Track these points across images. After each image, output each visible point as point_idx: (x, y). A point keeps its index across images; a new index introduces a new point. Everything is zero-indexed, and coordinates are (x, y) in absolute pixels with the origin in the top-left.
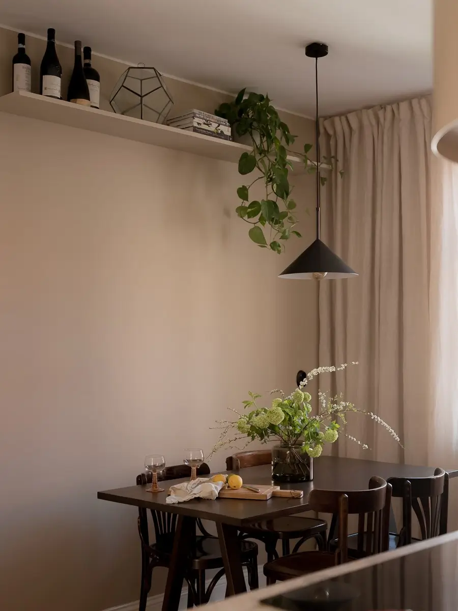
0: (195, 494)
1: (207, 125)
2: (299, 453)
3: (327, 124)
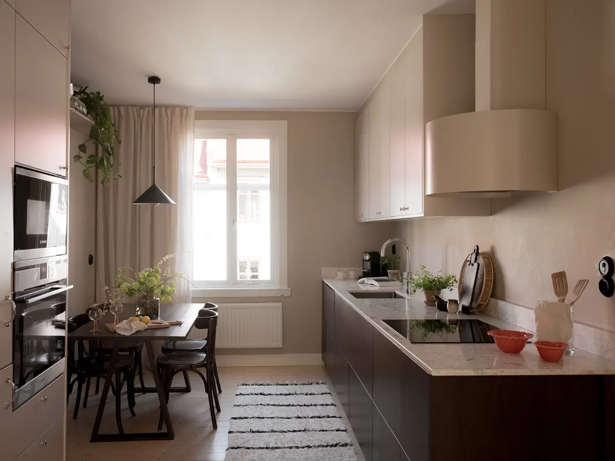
1: (79, 107)
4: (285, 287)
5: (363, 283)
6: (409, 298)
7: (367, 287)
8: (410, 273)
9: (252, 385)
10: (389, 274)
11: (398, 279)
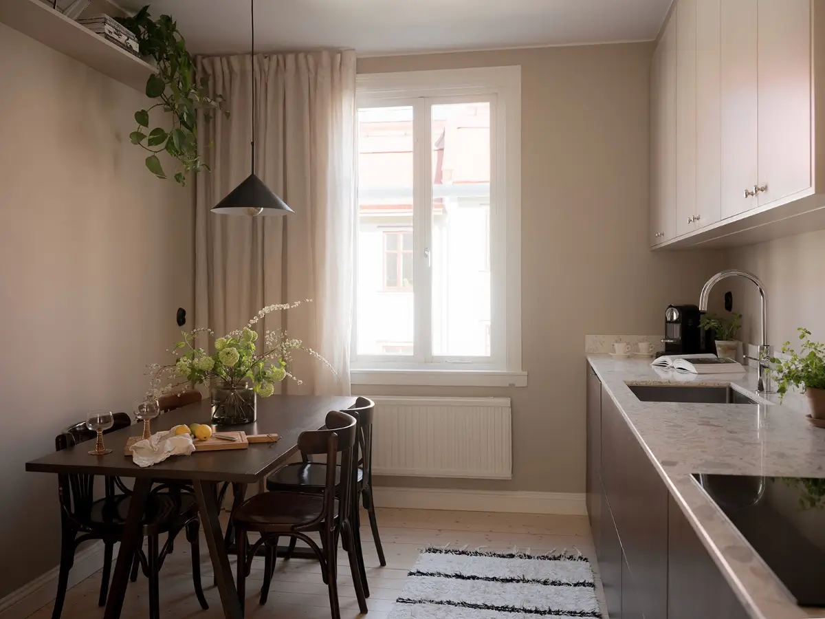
0: (169, 452)
1: (118, 35)
2: (242, 394)
3: (206, 61)
4: (517, 369)
5: (663, 365)
6: (766, 402)
7: (671, 373)
8: (766, 347)
9: (447, 552)
10: (718, 349)
11: (737, 360)
